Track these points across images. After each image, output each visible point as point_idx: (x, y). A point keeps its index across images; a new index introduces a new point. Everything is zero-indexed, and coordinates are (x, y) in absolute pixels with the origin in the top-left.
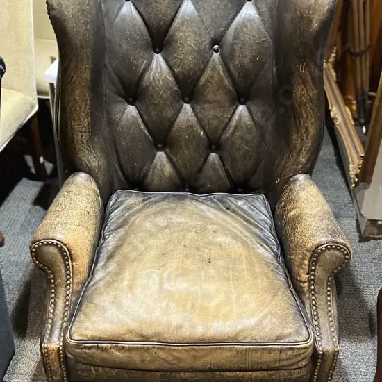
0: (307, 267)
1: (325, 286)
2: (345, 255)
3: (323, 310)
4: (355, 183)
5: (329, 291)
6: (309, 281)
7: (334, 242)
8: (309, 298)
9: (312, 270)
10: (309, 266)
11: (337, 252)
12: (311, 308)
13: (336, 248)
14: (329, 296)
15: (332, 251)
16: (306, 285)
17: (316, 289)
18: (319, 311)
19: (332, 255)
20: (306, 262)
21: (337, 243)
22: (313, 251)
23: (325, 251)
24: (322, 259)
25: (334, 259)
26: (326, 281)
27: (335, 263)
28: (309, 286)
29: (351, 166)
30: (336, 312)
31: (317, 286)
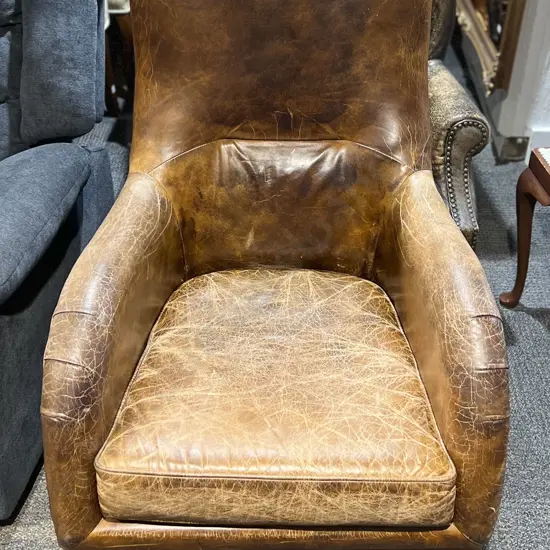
0: (442, 148)
1: (462, 166)
2: (483, 132)
3: (460, 191)
4: (490, 89)
5: (466, 172)
6: (445, 163)
7: (471, 118)
8: (445, 181)
9: (448, 151)
10: (444, 147)
11: (474, 129)
12: (447, 190)
13: (473, 125)
14: (466, 177)
15: (469, 128)
16: (442, 167)
17: (453, 171)
18: (456, 193)
19: (469, 132)
20: (442, 142)
21: (474, 119)
22: (449, 130)
23: (461, 128)
24: (458, 136)
25: (471, 136)
26: (462, 161)
27: (473, 140)
28: (445, 169)
29: (485, 74)
30: (473, 194)
31: (453, 168)
